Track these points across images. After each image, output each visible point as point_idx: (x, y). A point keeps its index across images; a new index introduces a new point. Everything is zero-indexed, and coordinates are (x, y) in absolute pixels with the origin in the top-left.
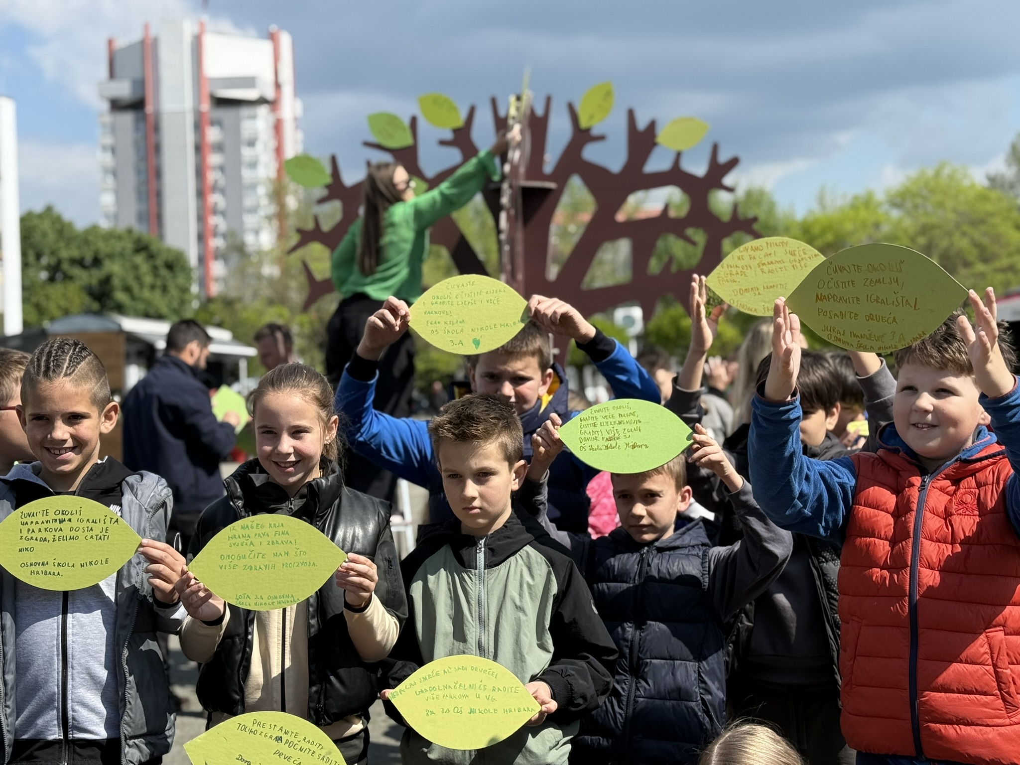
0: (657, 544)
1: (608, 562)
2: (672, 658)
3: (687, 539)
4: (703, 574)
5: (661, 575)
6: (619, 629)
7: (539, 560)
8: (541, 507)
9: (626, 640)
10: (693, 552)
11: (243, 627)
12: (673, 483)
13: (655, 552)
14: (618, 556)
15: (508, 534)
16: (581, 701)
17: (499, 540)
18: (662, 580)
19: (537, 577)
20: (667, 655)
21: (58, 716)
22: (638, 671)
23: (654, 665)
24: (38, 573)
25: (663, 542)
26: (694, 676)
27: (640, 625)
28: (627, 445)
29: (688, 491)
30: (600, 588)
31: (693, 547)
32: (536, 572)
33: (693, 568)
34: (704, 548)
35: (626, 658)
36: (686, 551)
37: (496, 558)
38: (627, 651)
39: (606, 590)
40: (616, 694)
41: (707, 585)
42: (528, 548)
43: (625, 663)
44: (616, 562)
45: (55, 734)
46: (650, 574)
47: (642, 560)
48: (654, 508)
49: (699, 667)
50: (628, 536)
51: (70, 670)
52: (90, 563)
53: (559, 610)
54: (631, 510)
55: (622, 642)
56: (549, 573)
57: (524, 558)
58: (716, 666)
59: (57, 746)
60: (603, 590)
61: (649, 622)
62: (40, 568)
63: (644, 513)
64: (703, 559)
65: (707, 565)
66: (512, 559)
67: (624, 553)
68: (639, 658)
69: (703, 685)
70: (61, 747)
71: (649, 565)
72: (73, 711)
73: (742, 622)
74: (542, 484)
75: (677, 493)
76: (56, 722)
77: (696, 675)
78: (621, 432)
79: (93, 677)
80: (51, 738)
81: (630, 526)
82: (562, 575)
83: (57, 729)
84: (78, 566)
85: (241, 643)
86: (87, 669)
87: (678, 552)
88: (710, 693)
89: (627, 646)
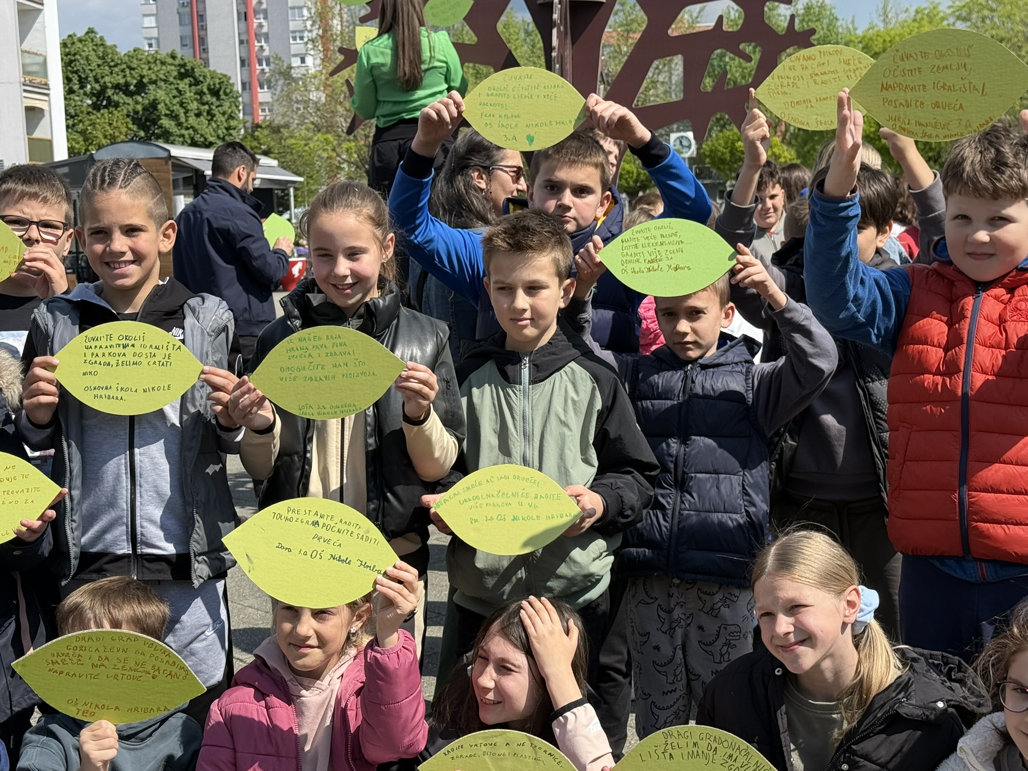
0: (700, 361)
1: (651, 378)
2: (716, 472)
3: (730, 357)
4: (747, 390)
5: (706, 392)
6: (664, 445)
7: (584, 376)
8: (586, 325)
9: (670, 455)
10: (737, 369)
11: (302, 445)
12: (717, 300)
13: (698, 369)
14: (662, 374)
15: (553, 350)
16: (629, 512)
17: (544, 356)
18: (705, 397)
19: (582, 394)
20: (711, 469)
21: (127, 531)
22: (682, 485)
23: (699, 479)
24: (101, 397)
25: (707, 359)
26: (738, 489)
27: (684, 440)
28: (670, 267)
29: (732, 308)
30: (644, 405)
31: (736, 363)
32: (581, 388)
33: (736, 384)
34: (747, 365)
35: (670, 473)
36: (729, 368)
37: (541, 374)
38: (672, 466)
39: (651, 407)
40: (662, 508)
41: (751, 400)
42: (573, 365)
43: (670, 477)
44: (661, 379)
45: (124, 549)
46: (695, 392)
47: (686, 377)
48: (696, 325)
49: (743, 480)
50: (673, 355)
51: (138, 488)
52: (153, 389)
53: (605, 427)
54: (675, 327)
55: (666, 458)
56: (593, 389)
57: (569, 375)
58: (760, 480)
59: (126, 559)
60: (647, 407)
61: (693, 437)
62: (103, 392)
63: (688, 330)
64: (746, 376)
65: (750, 381)
66: (557, 375)
67: (669, 370)
68: (684, 472)
69: (746, 498)
70: (130, 561)
71: (693, 382)
72: (142, 527)
73: (785, 441)
74: (586, 302)
75: (721, 309)
76: (125, 537)
77: (741, 488)
78: (663, 254)
79: (159, 494)
80: (120, 552)
81: (675, 344)
82: (607, 392)
83: (126, 544)
84: (140, 391)
85: (300, 461)
86: (155, 486)
87: (722, 369)
88: (754, 505)
89: (672, 461)
